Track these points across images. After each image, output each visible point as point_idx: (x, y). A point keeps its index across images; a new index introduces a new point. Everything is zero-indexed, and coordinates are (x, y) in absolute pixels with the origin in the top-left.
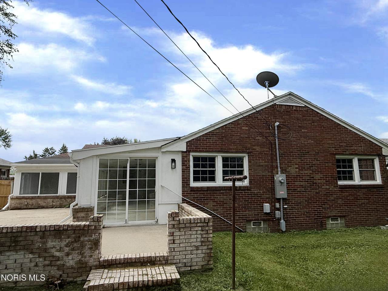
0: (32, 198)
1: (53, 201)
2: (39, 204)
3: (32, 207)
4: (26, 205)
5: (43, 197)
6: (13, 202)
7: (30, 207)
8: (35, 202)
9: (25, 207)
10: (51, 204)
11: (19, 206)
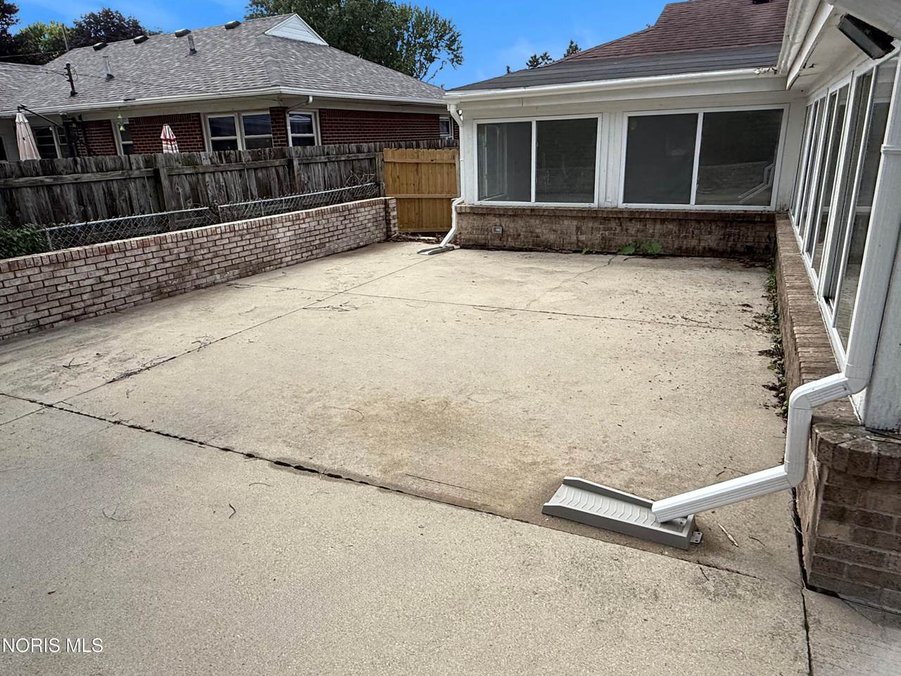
0: (516, 214)
1: (578, 229)
2: (538, 237)
3: (518, 244)
4: (501, 237)
5: (546, 213)
6: (464, 224)
7: (511, 243)
8: (524, 230)
9: (497, 242)
10: (574, 238)
11: (481, 238)
